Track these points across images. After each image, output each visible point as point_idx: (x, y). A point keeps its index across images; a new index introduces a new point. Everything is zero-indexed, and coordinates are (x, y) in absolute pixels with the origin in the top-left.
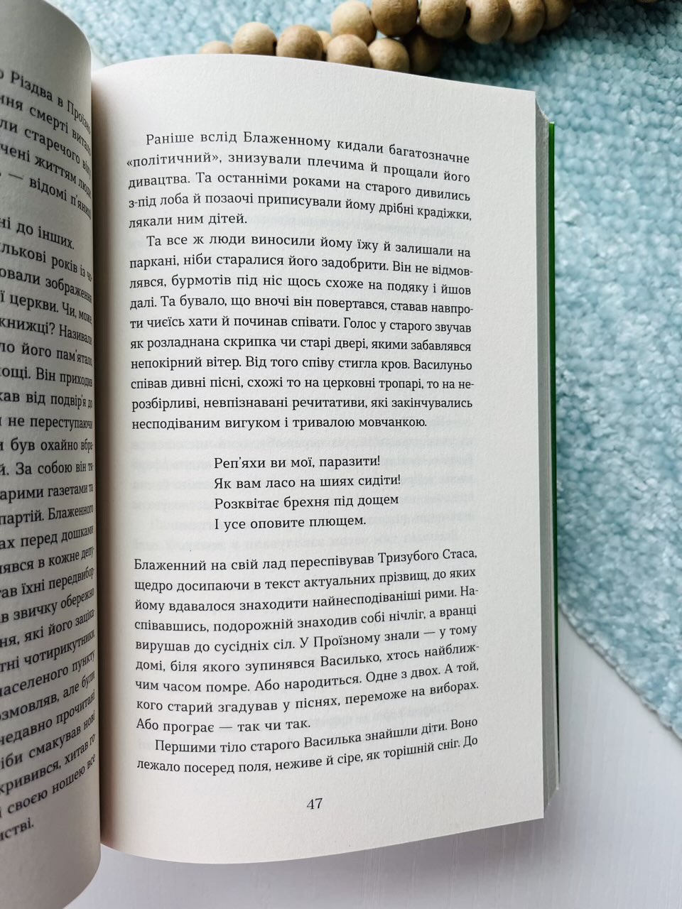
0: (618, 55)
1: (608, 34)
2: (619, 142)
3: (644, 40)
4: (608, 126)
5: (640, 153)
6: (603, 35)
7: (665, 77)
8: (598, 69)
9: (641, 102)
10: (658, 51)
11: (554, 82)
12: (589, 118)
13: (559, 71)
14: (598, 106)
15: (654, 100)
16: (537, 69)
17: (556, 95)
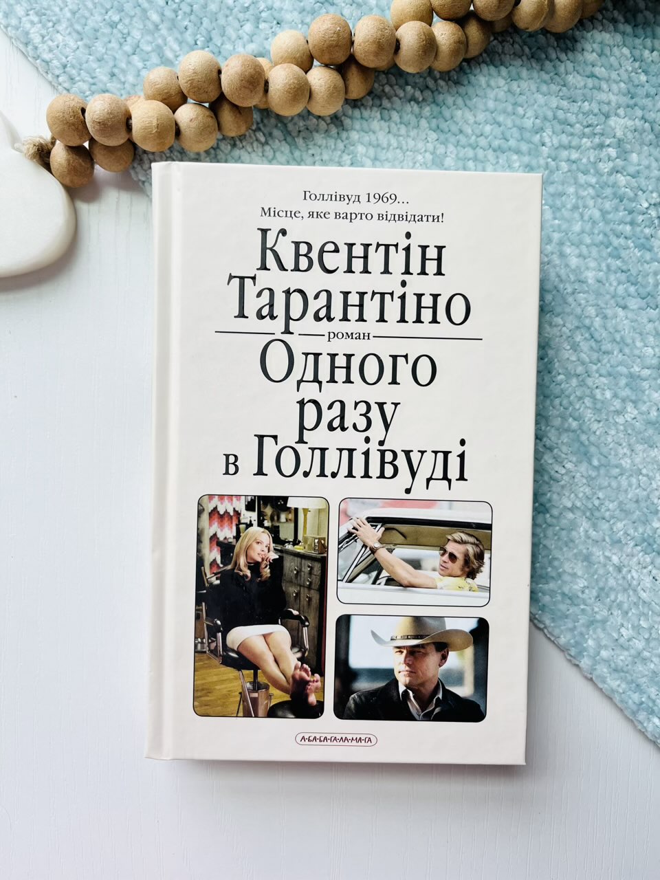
0: (532, 81)
1: (522, 61)
2: (534, 163)
3: (554, 67)
4: (524, 147)
5: (552, 172)
6: (518, 62)
7: (573, 101)
8: (514, 95)
9: (552, 125)
10: (567, 77)
11: (475, 107)
12: (508, 141)
13: (479, 96)
14: (515, 129)
15: (564, 123)
16: (460, 95)
17: (477, 119)
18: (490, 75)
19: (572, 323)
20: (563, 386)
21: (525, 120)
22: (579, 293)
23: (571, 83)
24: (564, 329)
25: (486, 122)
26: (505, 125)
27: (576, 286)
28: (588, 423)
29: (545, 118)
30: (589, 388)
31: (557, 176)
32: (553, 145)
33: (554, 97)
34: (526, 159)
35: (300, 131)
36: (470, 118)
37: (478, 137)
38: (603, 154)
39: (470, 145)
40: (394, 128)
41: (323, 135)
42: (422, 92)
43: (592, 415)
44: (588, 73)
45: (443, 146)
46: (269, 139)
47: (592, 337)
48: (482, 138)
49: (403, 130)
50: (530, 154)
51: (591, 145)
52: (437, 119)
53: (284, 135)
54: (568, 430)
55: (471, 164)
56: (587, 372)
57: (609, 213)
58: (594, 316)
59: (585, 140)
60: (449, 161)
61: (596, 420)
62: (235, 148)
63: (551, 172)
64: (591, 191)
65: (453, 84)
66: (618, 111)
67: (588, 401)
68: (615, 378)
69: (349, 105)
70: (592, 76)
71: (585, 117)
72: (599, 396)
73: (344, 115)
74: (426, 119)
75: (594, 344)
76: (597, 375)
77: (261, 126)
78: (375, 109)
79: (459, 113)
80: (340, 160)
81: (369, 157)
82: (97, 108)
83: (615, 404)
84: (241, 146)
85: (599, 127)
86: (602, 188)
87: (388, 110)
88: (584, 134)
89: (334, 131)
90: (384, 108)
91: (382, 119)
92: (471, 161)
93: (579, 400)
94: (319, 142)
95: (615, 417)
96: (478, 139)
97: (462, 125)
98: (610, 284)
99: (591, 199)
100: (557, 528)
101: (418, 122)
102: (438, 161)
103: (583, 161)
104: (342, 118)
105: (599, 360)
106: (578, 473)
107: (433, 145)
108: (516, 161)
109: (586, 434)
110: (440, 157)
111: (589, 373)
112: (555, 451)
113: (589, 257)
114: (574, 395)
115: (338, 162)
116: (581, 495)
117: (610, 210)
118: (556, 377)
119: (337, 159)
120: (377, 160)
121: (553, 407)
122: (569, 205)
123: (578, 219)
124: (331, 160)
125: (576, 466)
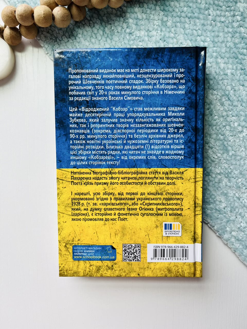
2: (205, 23)
4: (201, 16)
5: (213, 27)
9: (213, 7)
12: (194, 14)
14: (197, 9)
15: (218, 6)
17: (180, 5)
19: (221, 93)
20: (217, 121)
21: (201, 4)
22: (224, 80)
24: (218, 96)
25: (184, 6)
26: (193, 7)
27: (223, 76)
29: (210, 4)
30: (228, 122)
31: (216, 29)
32: (214, 15)
34: (202, 22)
35: (104, 14)
36: (178, 5)
37: (181, 13)
38: (235, 19)
39: (178, 16)
40: (145, 11)
41: (114, 16)
43: (229, 133)
45: (166, 17)
46: (92, 18)
47: (229, 99)
48: (183, 12)
49: (149, 11)
50: (204, 19)
51: (230, 15)
52: (163, 6)
53: (98, 16)
54: (219, 140)
55: (178, 24)
56: (227, 115)
57: (237, 44)
58: (230, 90)
59: (227, 13)
60: (169, 24)
61: (231, 136)
64: (230, 35)
67: (228, 128)
68: (239, 117)
72: (232, 125)
74: (159, 6)
75: (230, 102)
76: (231, 116)
78: (137, 3)
79: (173, 3)
80: (123, 26)
81: (134, 24)
82: (20, 9)
83: (239, 128)
85: (233, 7)
86: (234, 33)
87: (142, 3)
88: (226, 10)
91: (140, 7)
93: (223, 127)
94: (113, 19)
95: (239, 134)
97: (174, 8)
98: (237, 75)
99: (230, 38)
100: (214, 182)
101: (155, 8)
102: (164, 24)
103: (226, 22)
104: (123, 7)
105: (232, 109)
106: (222, 158)
107: (162, 17)
108: (198, 22)
109: (227, 142)
110: (165, 22)
111: (228, 115)
112: (213, 149)
113: (229, 63)
114: (222, 125)
115: (122, 27)
116: (223, 167)
117: (238, 43)
118: (214, 117)
119: (121, 25)
120: (138, 25)
121: (213, 130)
122: (221, 41)
123: (224, 47)
124: (118, 25)
125: (222, 155)
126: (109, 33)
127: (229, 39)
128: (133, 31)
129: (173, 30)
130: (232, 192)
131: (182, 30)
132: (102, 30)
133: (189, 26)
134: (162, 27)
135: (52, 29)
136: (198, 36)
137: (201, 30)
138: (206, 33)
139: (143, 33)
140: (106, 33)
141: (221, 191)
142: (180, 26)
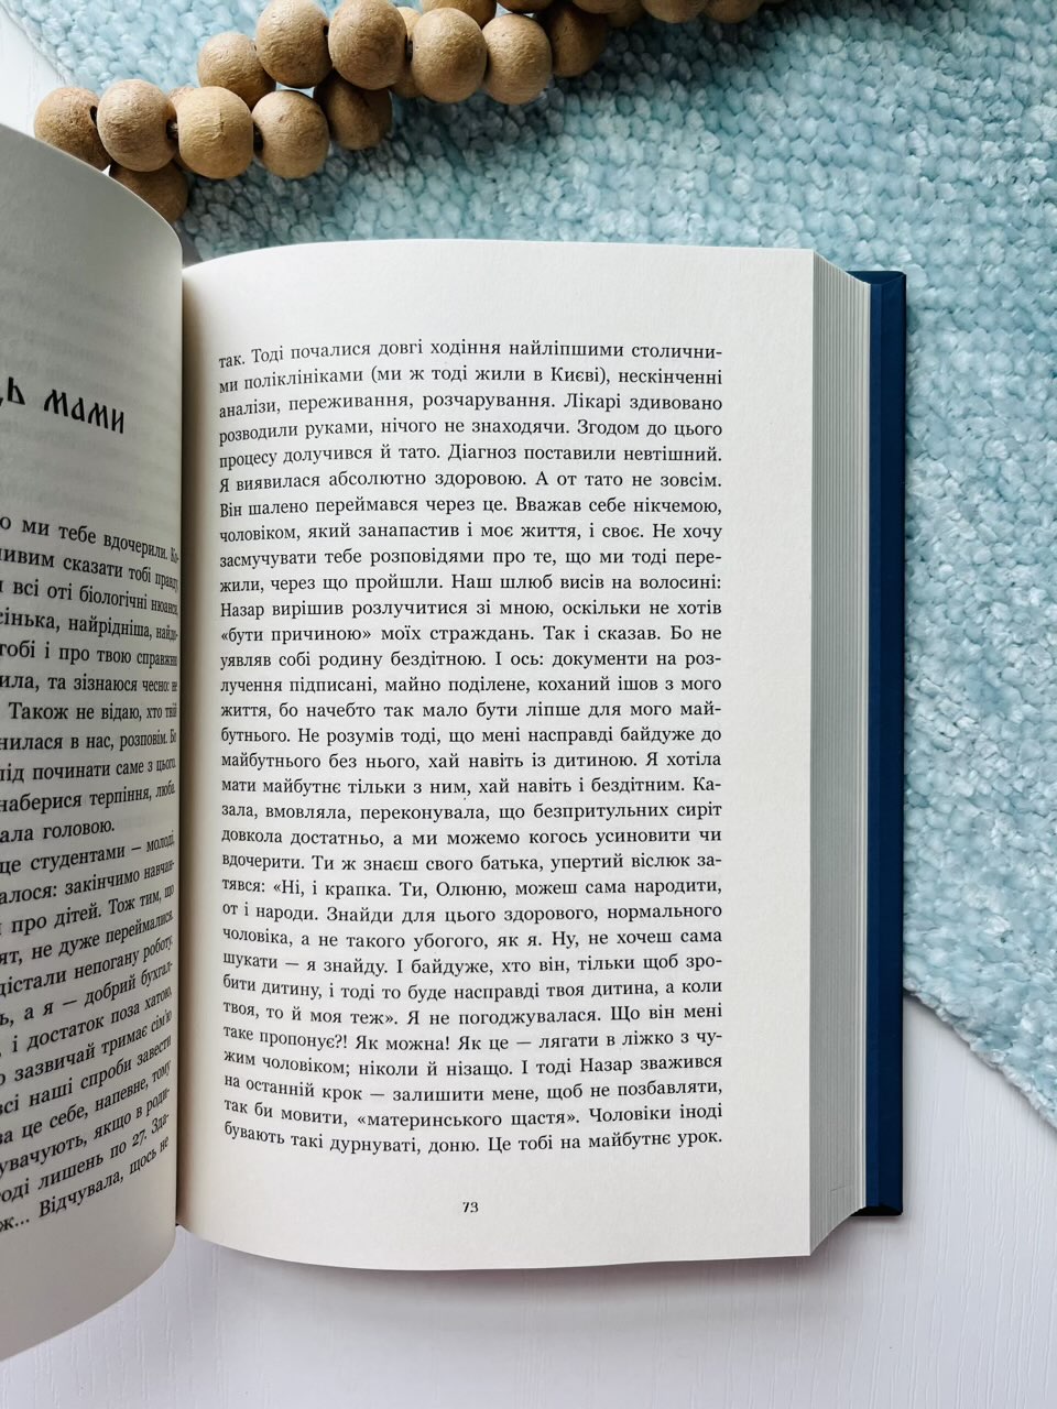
0: (892, 43)
1: (873, 8)
2: (894, 185)
3: (931, 18)
6: (865, 11)
7: (965, 78)
8: (859, 66)
9: (927, 118)
10: (954, 36)
11: (787, 88)
12: (847, 147)
13: (795, 69)
14: (859, 125)
15: (949, 116)
16: (759, 68)
17: (790, 109)
18: (814, 31)
19: (963, 469)
20: (949, 584)
22: (975, 415)
23: (961, 47)
24: (950, 482)
25: (807, 114)
26: (842, 119)
27: (972, 403)
28: (1000, 647)
29: (916, 106)
30: (999, 586)
31: (938, 210)
32: (929, 153)
33: (929, 69)
34: (880, 179)
35: (471, 139)
36: (779, 107)
37: (791, 140)
38: (1021, 168)
39: (778, 155)
40: (639, 128)
41: (512, 147)
42: (690, 64)
43: (1006, 634)
44: (992, 28)
45: (728, 158)
46: (417, 154)
47: (1001, 496)
48: (800, 140)
49: (656, 131)
50: (888, 170)
51: (1001, 152)
52: (718, 111)
53: (444, 147)
54: (962, 661)
55: (779, 189)
56: (993, 559)
57: (1031, 272)
58: (1005, 457)
59: (987, 144)
60: (741, 185)
61: (1014, 643)
62: (357, 174)
63: (925, 201)
64: (997, 233)
65: (747, 50)
66: (1046, 95)
67: (998, 610)
68: (1045, 566)
69: (560, 88)
70: (1000, 33)
71: (986, 104)
72: (1018, 601)
73: (552, 106)
74: (699, 110)
75: (1004, 508)
76: (1012, 562)
77: (404, 130)
78: (607, 94)
79: (758, 99)
80: (544, 189)
81: (594, 183)
82: (117, 102)
84: (366, 167)
85: (1011, 122)
86: (1018, 228)
87: (630, 97)
88: (985, 134)
89: (530, 137)
90: (623, 94)
91: (618, 111)
92: (781, 183)
94: (506, 160)
95: (1049, 636)
96: (793, 144)
97: (763, 121)
98: (1033, 398)
99: (999, 247)
100: (949, 832)
101: (684, 117)
102: (720, 186)
103: (985, 181)
104: (548, 112)
105: (1014, 536)
106: (982, 735)
107: (711, 157)
108: (862, 183)
109: (997, 667)
110: (722, 178)
111: (998, 561)
112: (938, 698)
113: (993, 350)
114: (972, 599)
115: (541, 193)
116: (988, 773)
117: (1033, 266)
118: (936, 568)
119: (538, 187)
120: (608, 187)
121: (933, 622)
122: (958, 259)
123: (971, 283)
124: (528, 185)
125: (976, 723)
126: (488, 218)
127: (994, 251)
128: (587, 210)
129: (755, 210)
130: (1033, 871)
131: (793, 212)
132: (457, 205)
133: (825, 199)
134: (711, 198)
135: (249, 195)
136: (862, 239)
137: (874, 212)
138: (896, 230)
139: (628, 220)
140: (473, 219)
141: (984, 869)
142: (784, 196)
